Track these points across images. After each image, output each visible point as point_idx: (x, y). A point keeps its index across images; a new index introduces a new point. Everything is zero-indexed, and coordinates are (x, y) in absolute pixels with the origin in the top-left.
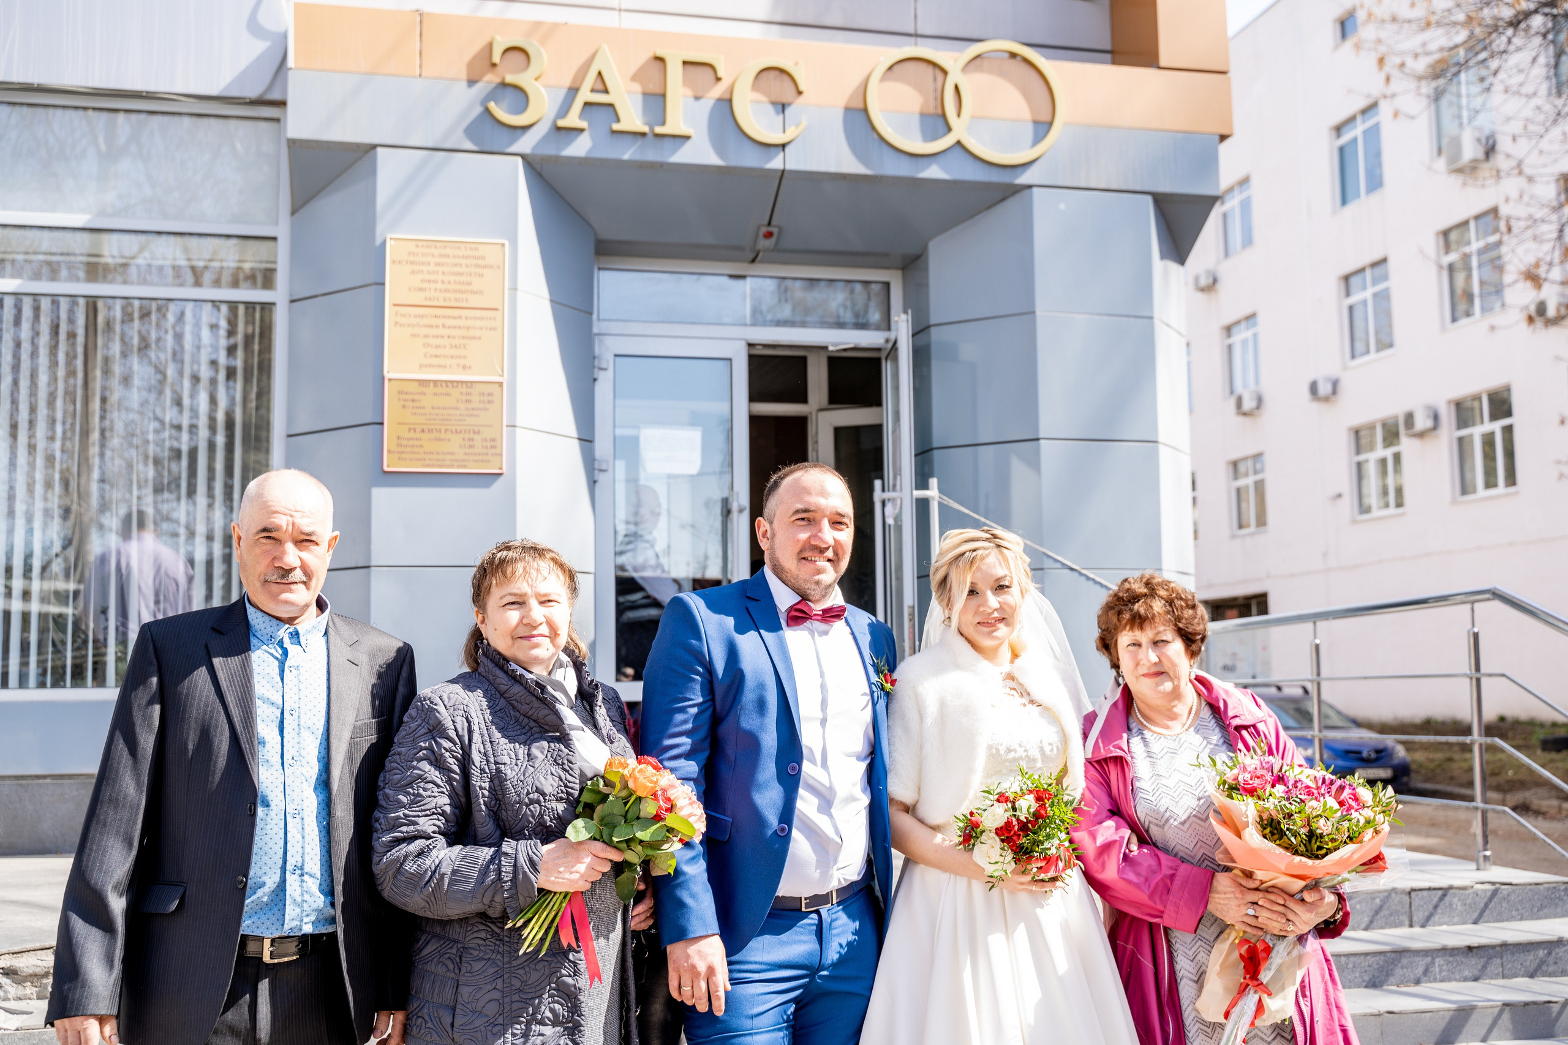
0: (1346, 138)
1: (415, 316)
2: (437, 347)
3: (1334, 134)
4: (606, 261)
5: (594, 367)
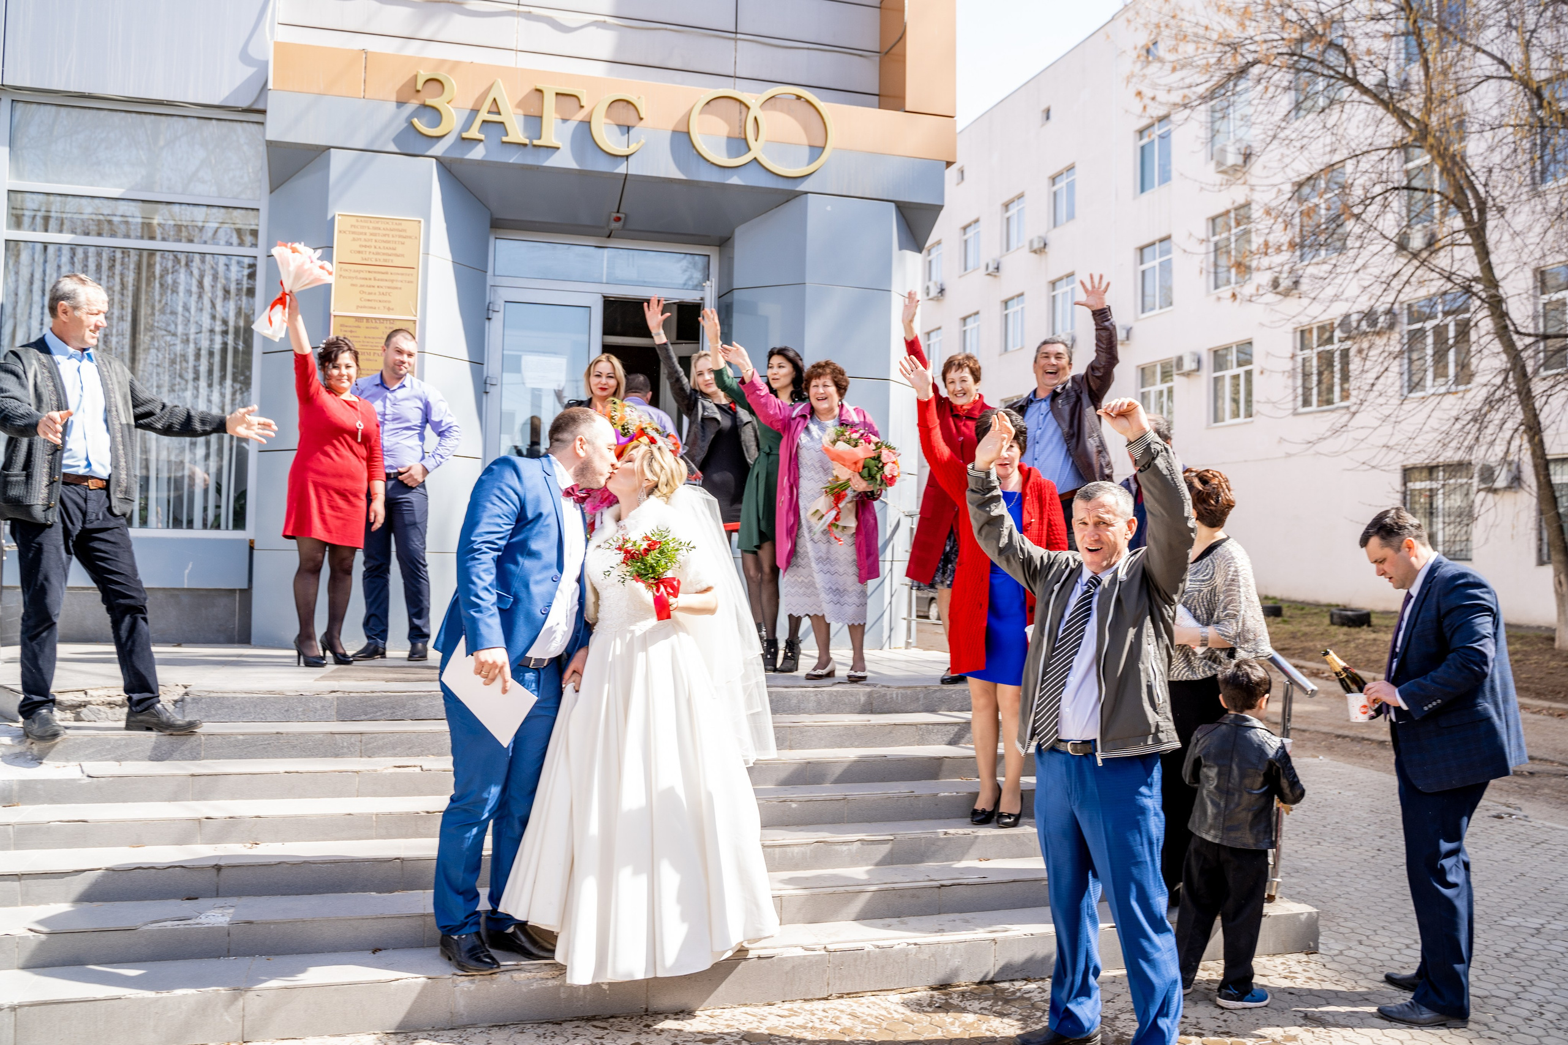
0: (1145, 141)
1: (354, 271)
2: (370, 294)
3: (1138, 135)
4: (501, 233)
5: (488, 309)
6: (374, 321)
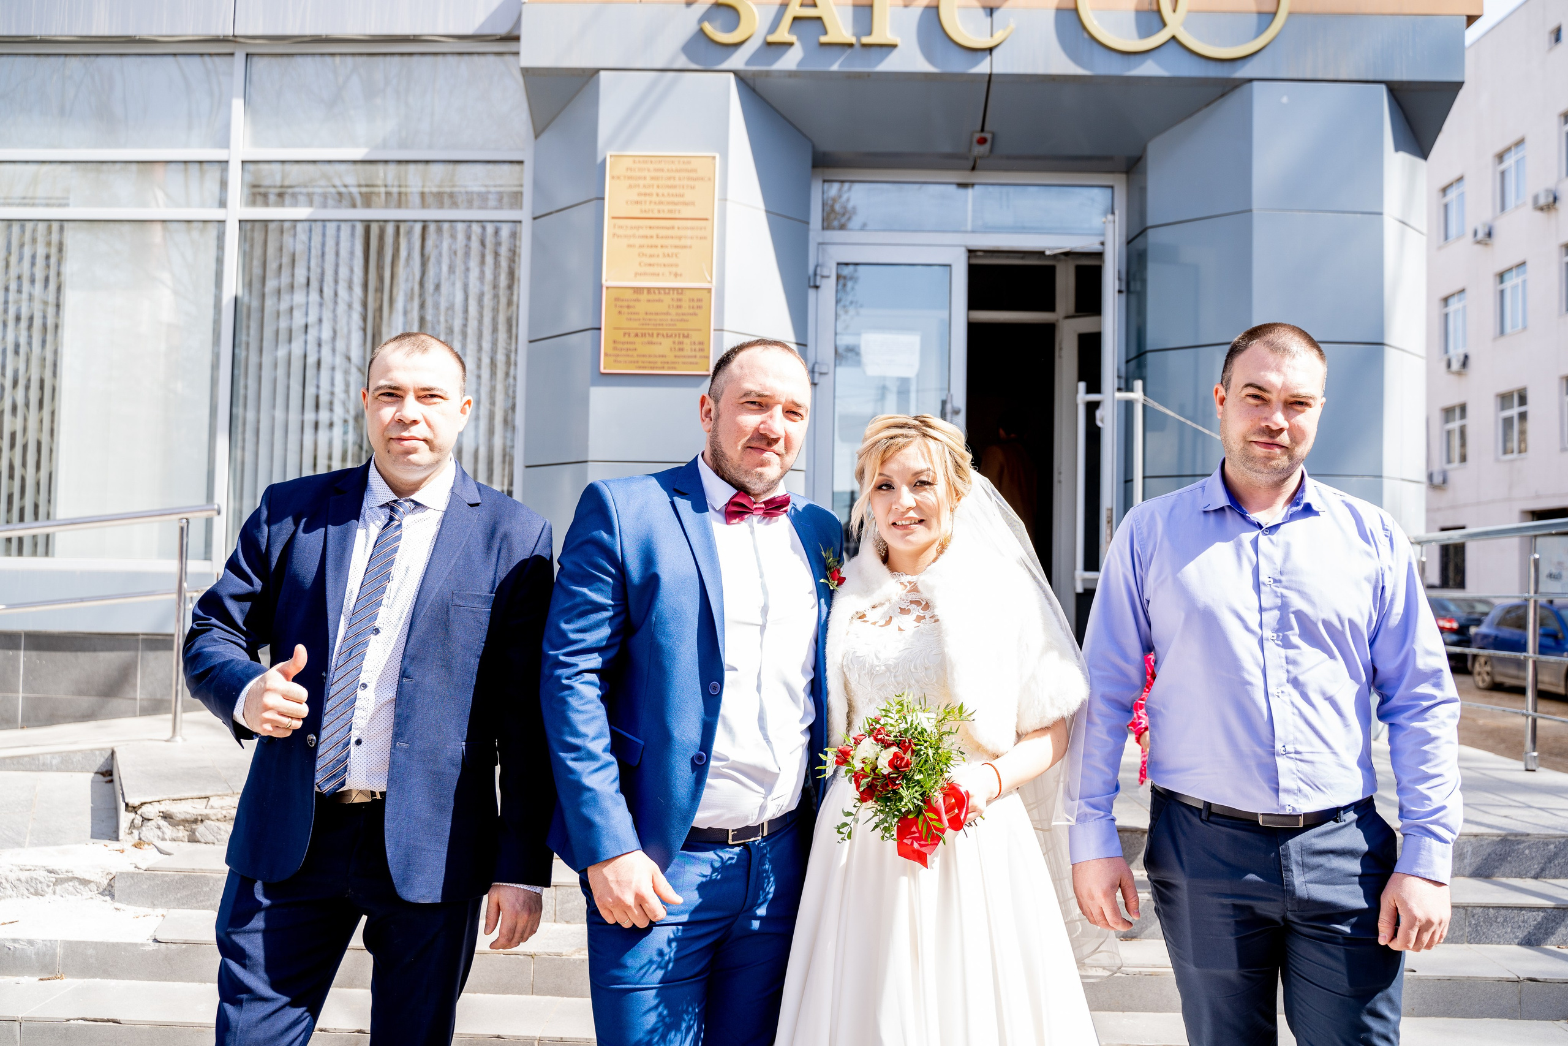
1: (632, 228)
2: (651, 256)
4: (831, 174)
5: (815, 274)
6: (657, 291)
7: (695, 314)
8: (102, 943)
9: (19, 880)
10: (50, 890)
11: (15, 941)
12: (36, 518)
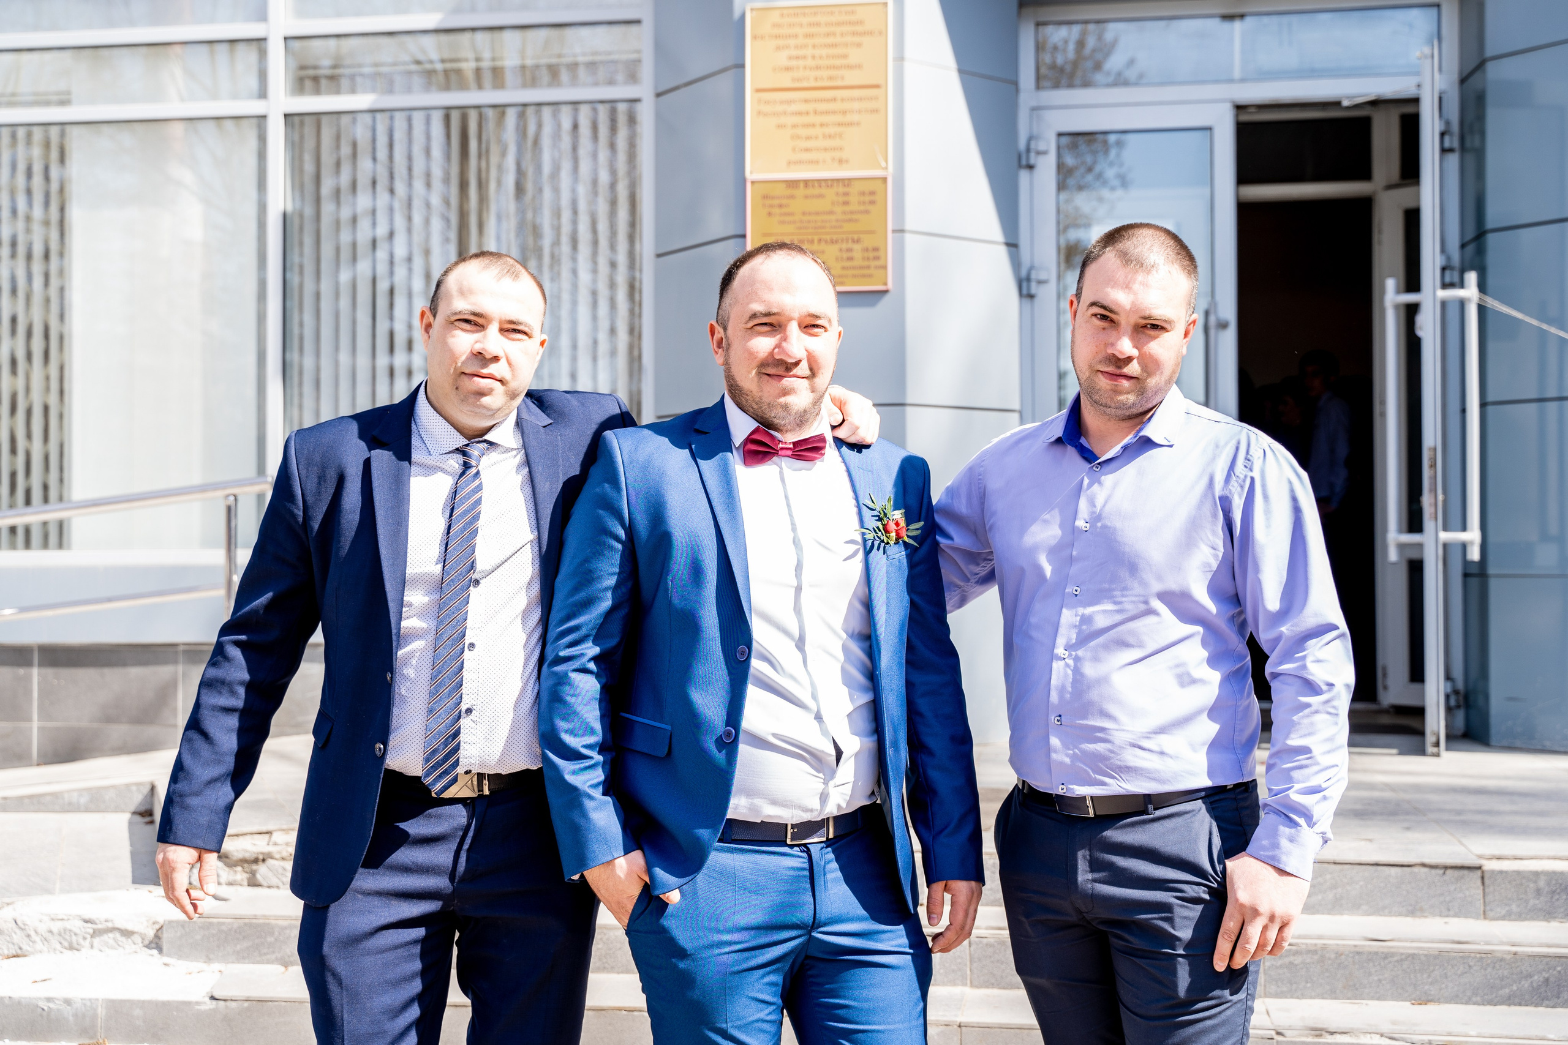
1: (782, 102)
2: (808, 138)
5: (1028, 150)
6: (816, 184)
7: (867, 212)
8: (150, 1002)
9: (51, 932)
10: (87, 943)
11: (49, 1000)
12: (46, 500)
